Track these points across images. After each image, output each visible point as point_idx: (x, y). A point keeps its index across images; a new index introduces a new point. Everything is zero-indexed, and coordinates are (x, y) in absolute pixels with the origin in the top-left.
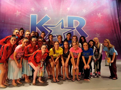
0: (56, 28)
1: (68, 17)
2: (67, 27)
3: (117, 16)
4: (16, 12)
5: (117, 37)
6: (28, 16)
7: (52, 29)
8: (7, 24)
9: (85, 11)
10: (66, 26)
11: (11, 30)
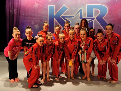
1: (87, 5)
4: (35, 4)
6: (46, 8)
7: (70, 19)
8: (27, 17)
10: (85, 16)
11: (31, 22)
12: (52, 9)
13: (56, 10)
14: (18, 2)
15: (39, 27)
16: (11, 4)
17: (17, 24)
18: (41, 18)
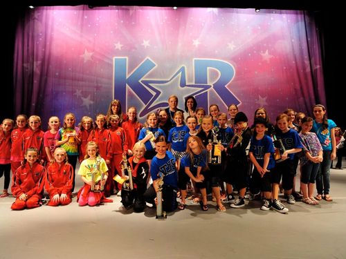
0: (169, 85)
1: (195, 60)
2: (194, 84)
3: (306, 57)
4: (84, 53)
5: (306, 104)
6: (110, 62)
7: (160, 87)
8: (65, 79)
9: (234, 46)
10: (192, 81)
11: (73, 92)
12: (121, 65)
13: (131, 68)
14: (45, 46)
15: (92, 102)
16: (28, 50)
17: (41, 96)
18: (97, 82)
